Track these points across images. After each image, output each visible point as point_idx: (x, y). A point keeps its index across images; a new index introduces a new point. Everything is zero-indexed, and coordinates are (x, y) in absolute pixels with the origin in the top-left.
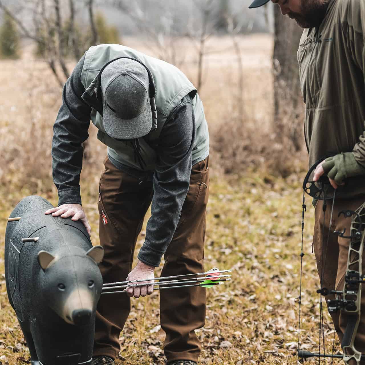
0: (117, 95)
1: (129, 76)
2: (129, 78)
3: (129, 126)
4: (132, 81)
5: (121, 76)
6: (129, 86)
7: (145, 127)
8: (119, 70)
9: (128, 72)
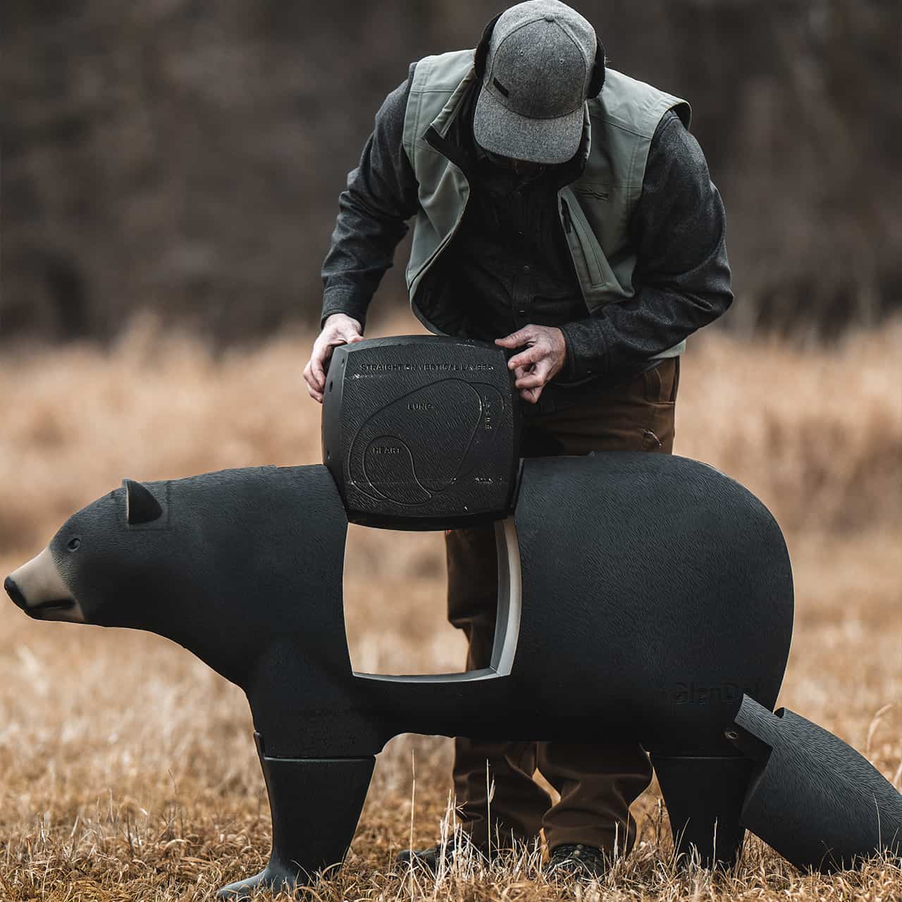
0: (522, 56)
1: (559, 25)
2: (557, 30)
3: (530, 134)
4: (562, 38)
5: (542, 21)
6: (554, 44)
7: (562, 148)
8: (542, 11)
9: (558, 18)
